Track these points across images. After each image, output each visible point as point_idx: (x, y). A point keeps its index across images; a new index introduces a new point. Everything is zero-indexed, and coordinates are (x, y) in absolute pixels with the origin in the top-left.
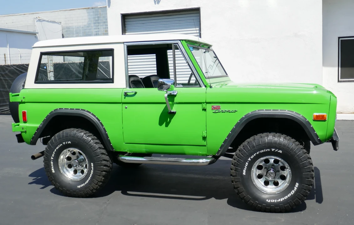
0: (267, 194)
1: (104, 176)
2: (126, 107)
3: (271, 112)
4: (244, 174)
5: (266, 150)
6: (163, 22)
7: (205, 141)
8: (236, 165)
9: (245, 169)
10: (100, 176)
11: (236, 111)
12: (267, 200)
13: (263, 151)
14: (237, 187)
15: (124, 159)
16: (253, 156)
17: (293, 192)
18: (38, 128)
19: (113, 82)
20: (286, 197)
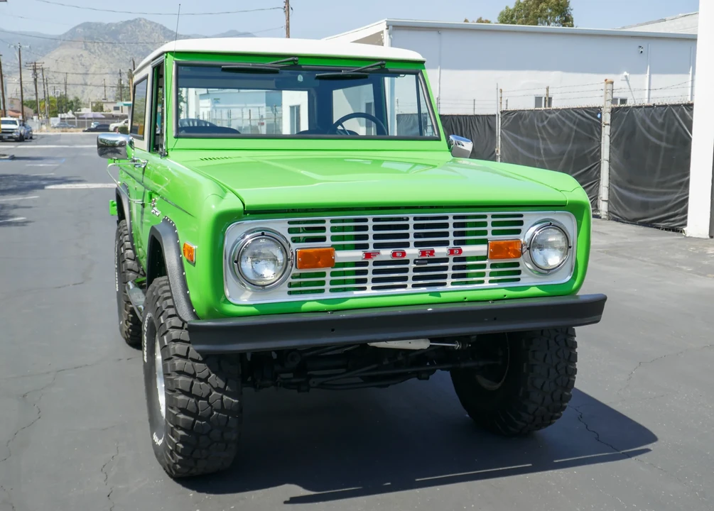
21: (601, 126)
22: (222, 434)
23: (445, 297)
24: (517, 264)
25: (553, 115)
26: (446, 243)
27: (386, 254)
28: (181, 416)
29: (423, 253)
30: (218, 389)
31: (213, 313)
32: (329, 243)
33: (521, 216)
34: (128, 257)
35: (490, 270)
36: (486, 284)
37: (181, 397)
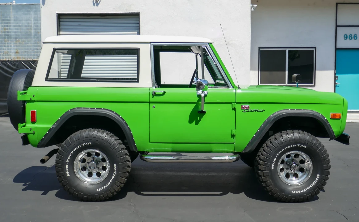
0: (291, 186)
1: (126, 178)
2: (154, 107)
3: (296, 112)
4: (272, 168)
5: (292, 146)
7: (233, 139)
8: (265, 160)
9: (274, 164)
10: (123, 177)
11: (264, 110)
12: (292, 192)
13: (290, 147)
14: (265, 181)
15: (148, 159)
16: (281, 151)
17: (314, 183)
18: (51, 128)
19: (138, 82)
20: (309, 188)
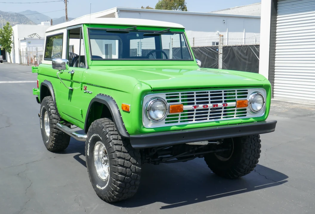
6: (307, 3)
7: (83, 119)
9: (88, 150)
12: (97, 186)
13: (94, 135)
16: (91, 138)
17: (108, 183)
20: (105, 187)
21: (218, 54)
22: (135, 182)
23: (221, 123)
24: (245, 109)
25: (197, 50)
26: (221, 102)
27: (201, 106)
28: (120, 175)
29: (214, 106)
30: (134, 164)
31: (139, 132)
32: (180, 102)
33: (247, 90)
34: (53, 113)
35: (237, 112)
36: (235, 118)
37: (120, 168)
